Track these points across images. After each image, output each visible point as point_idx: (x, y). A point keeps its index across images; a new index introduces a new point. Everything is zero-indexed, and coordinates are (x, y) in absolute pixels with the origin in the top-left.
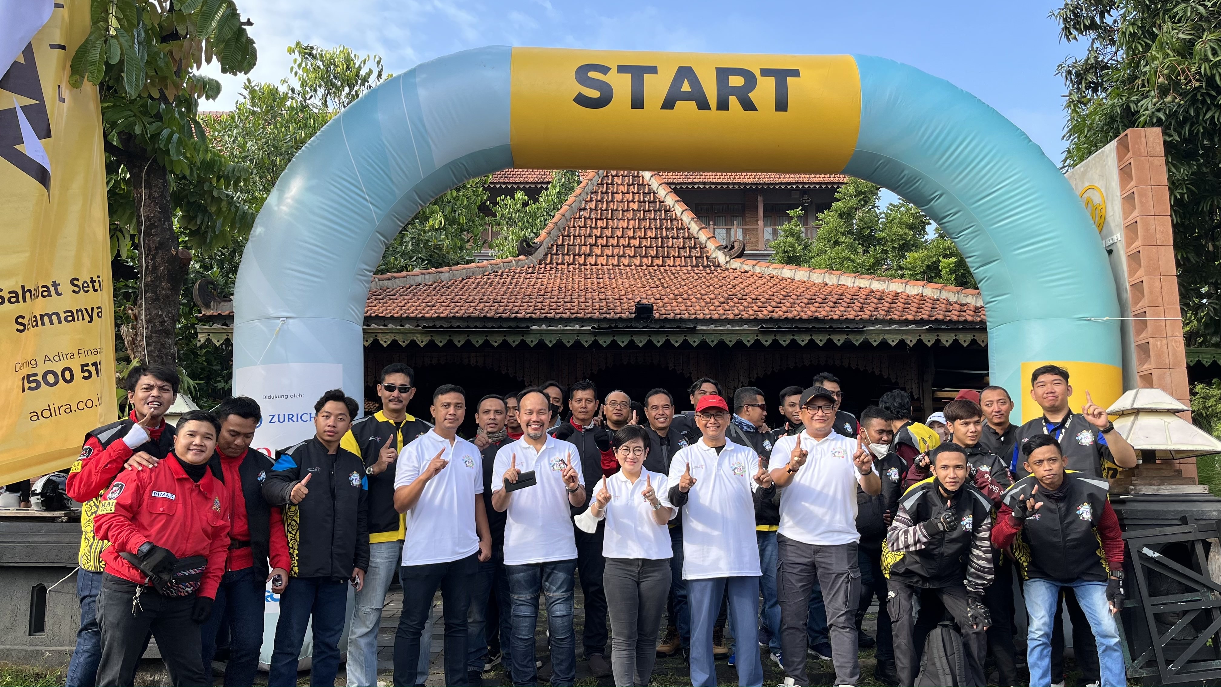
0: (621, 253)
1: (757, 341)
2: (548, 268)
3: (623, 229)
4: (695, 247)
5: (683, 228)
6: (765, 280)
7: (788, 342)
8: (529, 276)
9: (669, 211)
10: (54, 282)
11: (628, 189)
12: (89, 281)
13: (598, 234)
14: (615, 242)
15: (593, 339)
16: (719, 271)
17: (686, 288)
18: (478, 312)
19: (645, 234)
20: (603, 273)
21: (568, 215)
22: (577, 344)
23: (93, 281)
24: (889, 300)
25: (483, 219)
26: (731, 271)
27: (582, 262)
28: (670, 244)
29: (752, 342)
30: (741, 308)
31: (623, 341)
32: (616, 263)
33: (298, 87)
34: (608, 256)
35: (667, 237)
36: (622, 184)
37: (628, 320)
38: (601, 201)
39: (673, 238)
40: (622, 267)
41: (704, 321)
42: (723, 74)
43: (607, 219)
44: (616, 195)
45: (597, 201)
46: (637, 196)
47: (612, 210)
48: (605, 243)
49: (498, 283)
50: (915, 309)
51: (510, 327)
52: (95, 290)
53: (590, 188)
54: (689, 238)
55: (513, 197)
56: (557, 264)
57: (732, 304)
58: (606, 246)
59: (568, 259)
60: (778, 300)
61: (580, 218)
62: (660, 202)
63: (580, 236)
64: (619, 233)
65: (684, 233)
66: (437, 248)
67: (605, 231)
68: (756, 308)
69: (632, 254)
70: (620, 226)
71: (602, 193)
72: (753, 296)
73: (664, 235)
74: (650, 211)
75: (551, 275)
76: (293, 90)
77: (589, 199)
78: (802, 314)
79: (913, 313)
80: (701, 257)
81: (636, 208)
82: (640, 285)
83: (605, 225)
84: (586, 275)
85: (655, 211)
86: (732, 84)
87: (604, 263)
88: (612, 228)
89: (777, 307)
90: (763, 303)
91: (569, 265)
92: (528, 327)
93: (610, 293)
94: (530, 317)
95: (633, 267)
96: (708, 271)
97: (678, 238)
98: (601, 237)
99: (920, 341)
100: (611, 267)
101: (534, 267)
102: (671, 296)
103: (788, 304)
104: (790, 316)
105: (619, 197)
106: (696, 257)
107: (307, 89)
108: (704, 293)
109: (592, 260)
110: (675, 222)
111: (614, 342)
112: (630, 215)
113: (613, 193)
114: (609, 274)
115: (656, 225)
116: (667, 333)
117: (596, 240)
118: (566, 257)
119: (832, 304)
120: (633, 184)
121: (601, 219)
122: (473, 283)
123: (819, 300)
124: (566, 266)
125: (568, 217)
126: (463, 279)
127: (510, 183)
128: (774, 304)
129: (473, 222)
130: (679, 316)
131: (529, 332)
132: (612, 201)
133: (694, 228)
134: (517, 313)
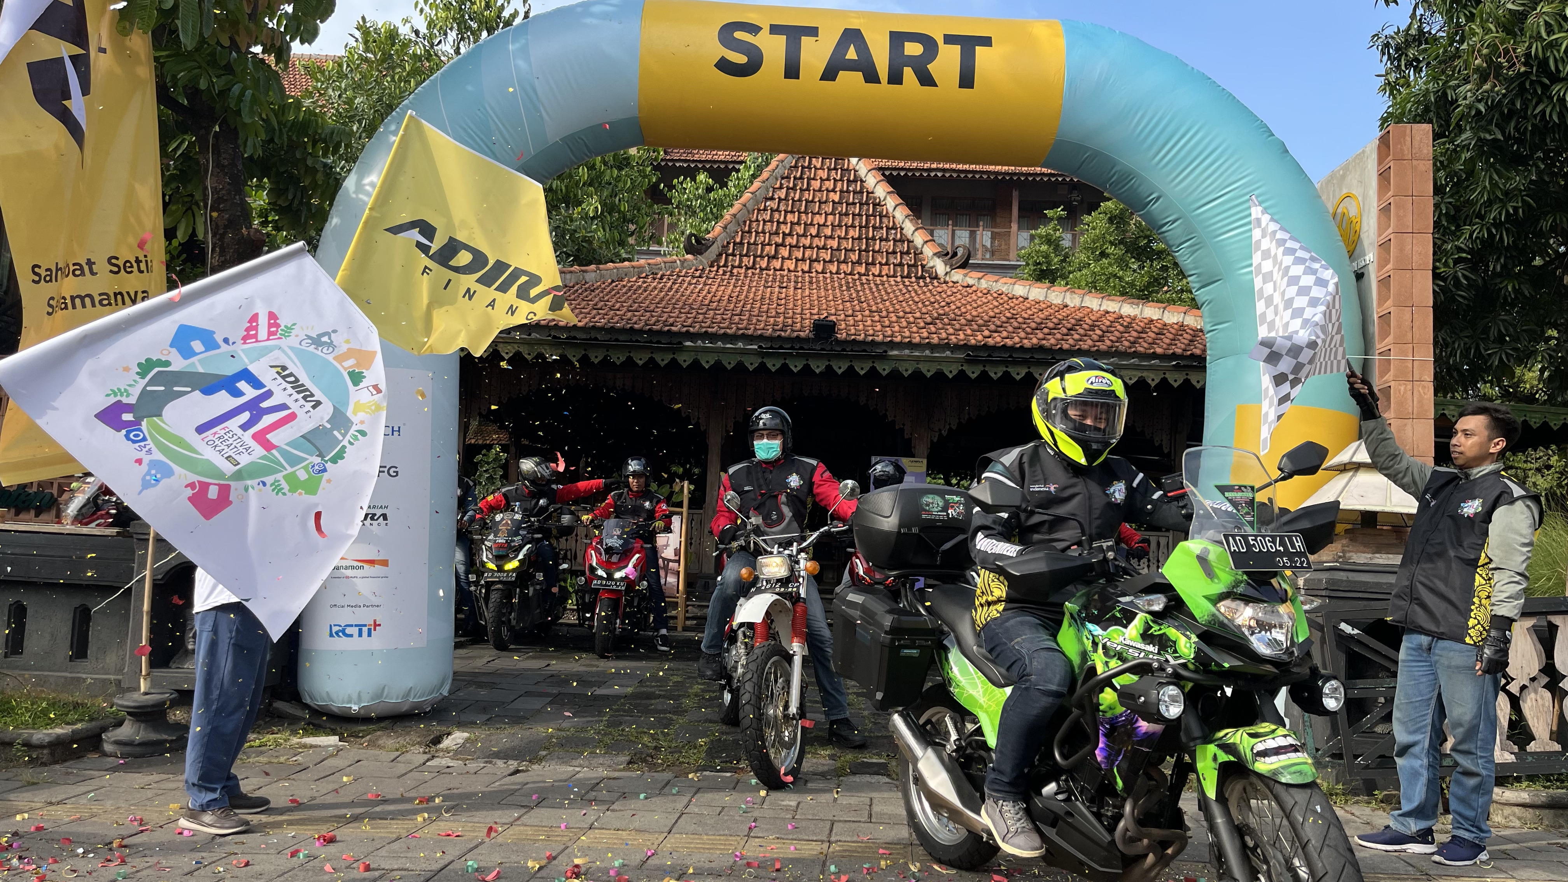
0: (814, 256)
1: (962, 373)
2: (721, 271)
3: (819, 225)
4: (908, 253)
5: (894, 228)
6: (990, 298)
7: (999, 375)
8: (694, 281)
9: (879, 204)
10: (89, 260)
11: (829, 175)
12: (133, 261)
13: (787, 231)
14: (807, 242)
15: (760, 361)
16: (936, 284)
17: (887, 303)
18: (624, 322)
19: (847, 233)
20: (789, 280)
21: (750, 206)
22: (740, 366)
23: (138, 261)
24: (1139, 329)
25: (651, 206)
26: (951, 284)
27: (764, 265)
28: (877, 248)
29: (955, 373)
30: (951, 331)
31: (796, 366)
32: (806, 268)
33: (423, 30)
34: (797, 260)
35: (874, 238)
36: (822, 168)
37: (807, 340)
38: (794, 188)
39: (881, 239)
40: (814, 275)
41: (900, 345)
42: (898, 39)
43: (800, 213)
44: (813, 182)
45: (788, 188)
46: (839, 184)
47: (807, 201)
48: (794, 242)
49: (655, 288)
50: (1168, 341)
51: (659, 342)
52: (141, 272)
53: (781, 172)
54: (902, 241)
55: (694, 179)
56: (733, 267)
57: (940, 326)
58: (795, 246)
59: (747, 261)
60: (999, 323)
61: (765, 209)
62: (868, 193)
63: (764, 232)
64: (813, 231)
65: (896, 234)
66: (586, 241)
67: (797, 227)
68: (969, 332)
69: (828, 258)
70: (815, 222)
71: (795, 178)
72: (969, 317)
73: (871, 235)
74: (854, 204)
75: (723, 280)
76: (417, 33)
77: (778, 185)
78: (1025, 341)
79: (1165, 346)
80: (915, 265)
81: (837, 199)
82: (831, 298)
83: (796, 220)
84: (767, 282)
85: (861, 204)
86: (907, 52)
87: (792, 267)
88: (805, 224)
89: (996, 332)
90: (979, 326)
91: (747, 268)
92: (681, 343)
93: (791, 306)
94: (687, 331)
95: (828, 275)
96: (922, 284)
97: (887, 240)
98: (790, 234)
99: (1164, 380)
100: (800, 274)
101: (703, 270)
102: (867, 313)
103: (1010, 329)
104: (1009, 342)
105: (816, 184)
106: (909, 266)
107: (435, 31)
108: (908, 310)
109: (777, 264)
110: (885, 220)
111: (785, 366)
112: (829, 208)
113: (809, 179)
114: (796, 282)
115: (860, 222)
116: (851, 358)
117: (784, 239)
118: (745, 259)
119: (1065, 331)
120: (835, 169)
121: (792, 212)
122: (624, 286)
123: (1051, 325)
124: (743, 270)
125: (750, 209)
126: (613, 281)
127: (694, 161)
128: (993, 327)
129: (639, 210)
130: (870, 338)
131: (682, 349)
132: (808, 189)
133: (909, 227)
134: (672, 325)
